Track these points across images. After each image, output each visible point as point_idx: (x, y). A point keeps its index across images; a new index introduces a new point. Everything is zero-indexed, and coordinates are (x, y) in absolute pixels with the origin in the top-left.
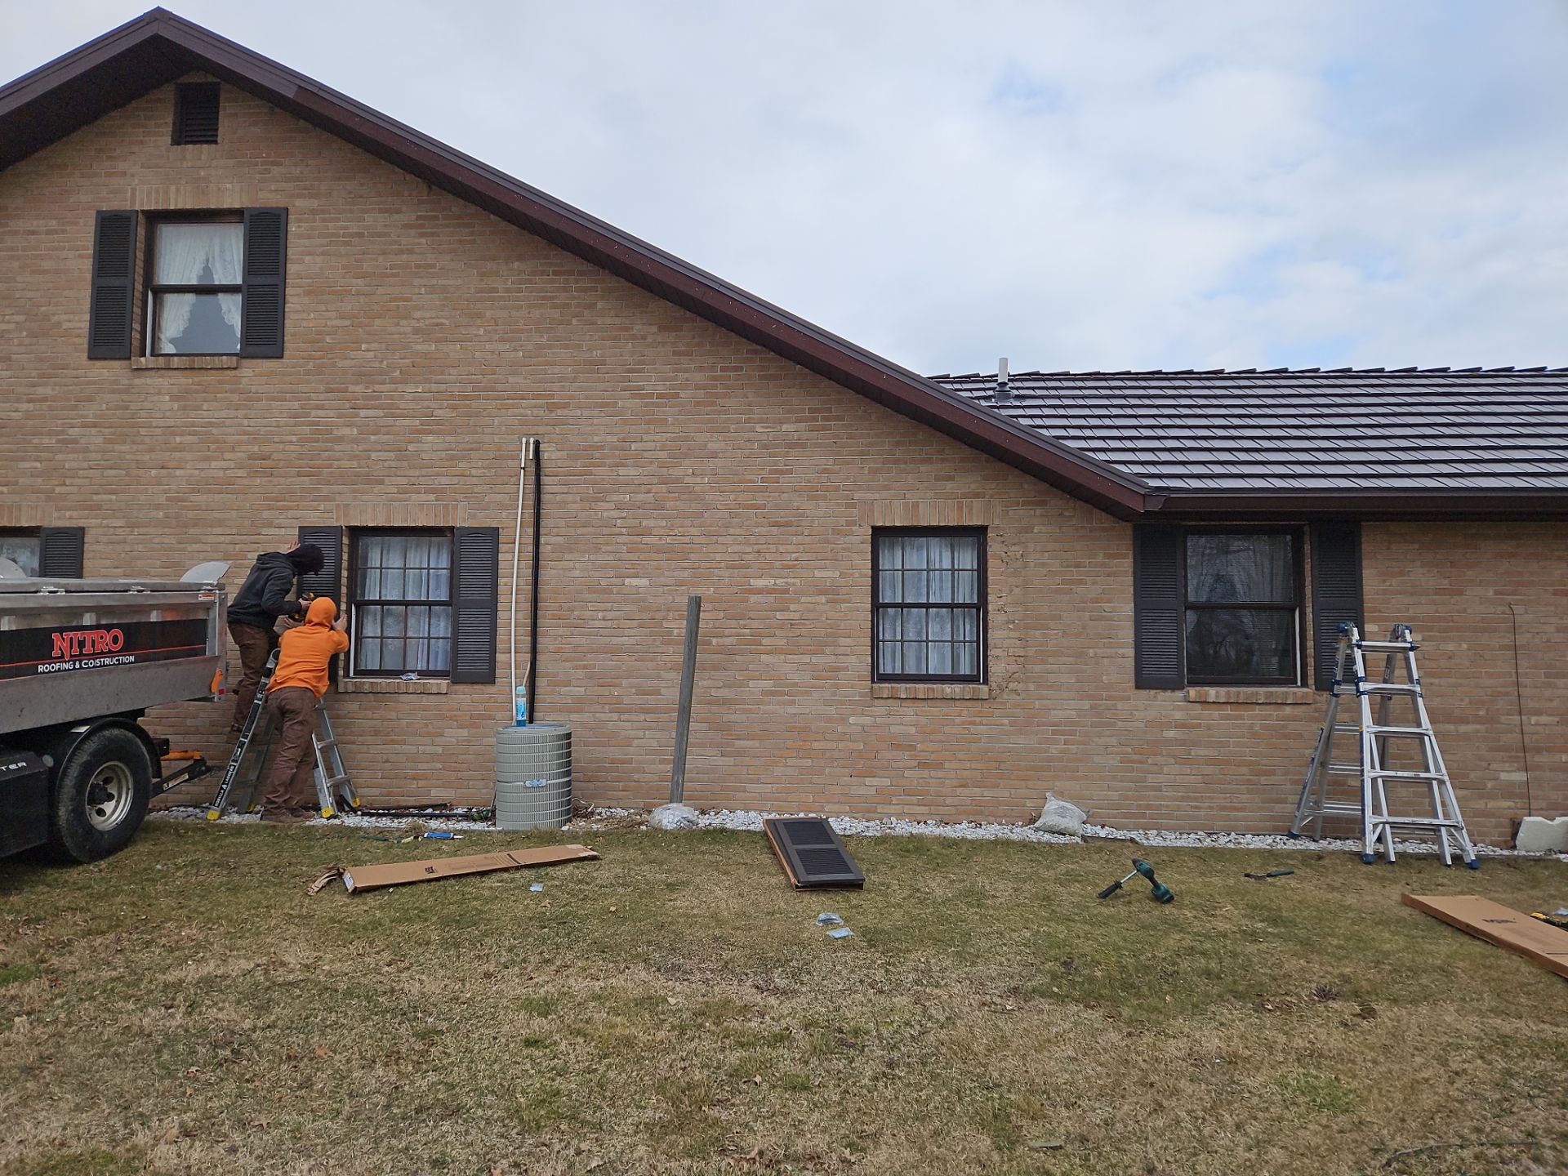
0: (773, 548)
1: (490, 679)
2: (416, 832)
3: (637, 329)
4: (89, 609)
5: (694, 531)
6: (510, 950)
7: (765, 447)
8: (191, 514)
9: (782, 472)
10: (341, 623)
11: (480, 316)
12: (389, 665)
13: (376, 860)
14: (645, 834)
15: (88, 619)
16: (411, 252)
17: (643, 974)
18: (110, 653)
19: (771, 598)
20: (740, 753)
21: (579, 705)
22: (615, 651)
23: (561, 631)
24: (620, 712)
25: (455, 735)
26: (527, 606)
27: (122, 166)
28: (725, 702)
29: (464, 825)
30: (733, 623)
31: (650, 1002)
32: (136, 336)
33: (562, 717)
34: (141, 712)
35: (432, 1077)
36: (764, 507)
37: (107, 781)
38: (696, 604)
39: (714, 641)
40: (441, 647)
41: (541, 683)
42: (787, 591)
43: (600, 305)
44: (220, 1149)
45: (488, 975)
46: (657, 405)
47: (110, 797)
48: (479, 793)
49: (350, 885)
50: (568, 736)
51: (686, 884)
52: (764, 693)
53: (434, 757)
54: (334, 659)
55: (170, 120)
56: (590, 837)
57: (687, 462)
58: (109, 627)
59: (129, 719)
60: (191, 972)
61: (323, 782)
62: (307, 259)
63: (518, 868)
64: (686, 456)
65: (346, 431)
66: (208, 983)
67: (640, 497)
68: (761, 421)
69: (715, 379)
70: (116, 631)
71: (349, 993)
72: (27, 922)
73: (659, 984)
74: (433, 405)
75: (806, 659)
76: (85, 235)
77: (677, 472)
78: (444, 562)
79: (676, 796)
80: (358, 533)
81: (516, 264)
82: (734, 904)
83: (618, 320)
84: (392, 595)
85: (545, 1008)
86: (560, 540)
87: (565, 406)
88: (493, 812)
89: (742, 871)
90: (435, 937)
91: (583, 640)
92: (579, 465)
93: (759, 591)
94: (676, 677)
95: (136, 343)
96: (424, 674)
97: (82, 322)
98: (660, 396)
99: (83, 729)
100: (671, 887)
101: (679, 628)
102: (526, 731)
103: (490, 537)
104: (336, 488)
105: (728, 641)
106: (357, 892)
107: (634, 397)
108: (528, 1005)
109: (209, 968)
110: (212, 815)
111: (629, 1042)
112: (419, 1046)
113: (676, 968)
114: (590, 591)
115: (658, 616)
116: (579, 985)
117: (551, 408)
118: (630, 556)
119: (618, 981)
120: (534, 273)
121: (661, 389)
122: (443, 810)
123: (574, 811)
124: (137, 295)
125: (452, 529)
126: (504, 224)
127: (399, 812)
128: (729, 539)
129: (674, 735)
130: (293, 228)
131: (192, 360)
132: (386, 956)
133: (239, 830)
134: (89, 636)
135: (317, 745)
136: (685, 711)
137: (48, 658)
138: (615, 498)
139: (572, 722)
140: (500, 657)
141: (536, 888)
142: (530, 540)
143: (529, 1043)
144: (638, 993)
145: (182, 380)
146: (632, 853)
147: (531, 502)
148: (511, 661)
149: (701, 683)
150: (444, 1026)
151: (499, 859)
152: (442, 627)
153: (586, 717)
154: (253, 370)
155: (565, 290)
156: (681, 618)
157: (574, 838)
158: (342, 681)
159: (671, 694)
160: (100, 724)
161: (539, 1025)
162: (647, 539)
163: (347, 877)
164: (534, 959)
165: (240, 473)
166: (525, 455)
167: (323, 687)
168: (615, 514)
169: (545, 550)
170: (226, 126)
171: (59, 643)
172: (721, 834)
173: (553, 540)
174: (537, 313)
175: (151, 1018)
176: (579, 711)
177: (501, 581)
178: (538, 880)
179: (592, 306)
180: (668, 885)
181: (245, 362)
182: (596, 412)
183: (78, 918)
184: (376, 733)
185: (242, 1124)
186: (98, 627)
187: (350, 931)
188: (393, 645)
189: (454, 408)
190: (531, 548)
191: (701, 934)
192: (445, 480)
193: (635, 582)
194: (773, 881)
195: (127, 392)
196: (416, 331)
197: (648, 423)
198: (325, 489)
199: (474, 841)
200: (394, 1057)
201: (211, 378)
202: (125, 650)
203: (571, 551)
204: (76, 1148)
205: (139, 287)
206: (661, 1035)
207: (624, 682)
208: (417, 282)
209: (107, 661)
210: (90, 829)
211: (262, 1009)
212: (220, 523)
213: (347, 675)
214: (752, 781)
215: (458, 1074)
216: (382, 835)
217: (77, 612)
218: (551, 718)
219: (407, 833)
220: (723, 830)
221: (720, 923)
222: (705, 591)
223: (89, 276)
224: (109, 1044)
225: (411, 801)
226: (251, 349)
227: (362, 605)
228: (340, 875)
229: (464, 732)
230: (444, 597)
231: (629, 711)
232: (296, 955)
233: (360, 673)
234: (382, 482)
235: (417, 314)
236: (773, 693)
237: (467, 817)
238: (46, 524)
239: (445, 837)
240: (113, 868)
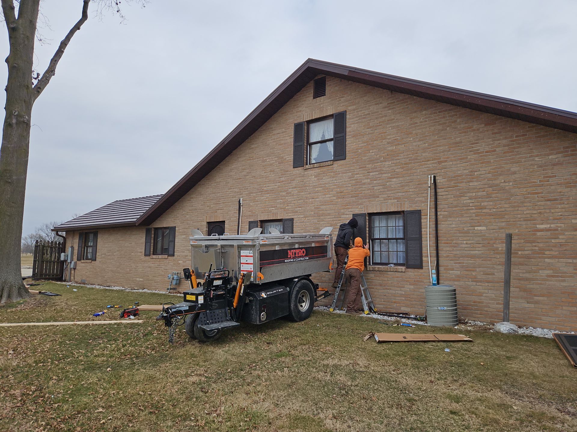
0: (548, 211)
1: (420, 267)
2: (398, 322)
3: (475, 127)
4: (297, 243)
5: (506, 206)
6: (439, 373)
7: (541, 167)
8: (321, 212)
9: (550, 177)
10: (367, 247)
11: (411, 133)
12: (384, 261)
13: (385, 331)
14: (493, 334)
15: (297, 246)
16: (386, 116)
17: (500, 394)
18: (302, 257)
19: (549, 233)
20: (536, 302)
21: (458, 278)
22: (473, 257)
23: (448, 249)
24: (476, 282)
25: (409, 287)
26: (434, 239)
27: (300, 109)
28: (527, 279)
29: (415, 322)
30: (529, 245)
31: (503, 406)
32: (305, 159)
33: (451, 283)
34: (310, 275)
35: (415, 417)
36: (542, 193)
37: (303, 296)
38: (510, 237)
39: (520, 253)
40: (401, 255)
41: (441, 269)
42: (557, 230)
43: (458, 120)
44: (345, 425)
45: (431, 382)
46: (486, 156)
47: (304, 302)
48: (420, 310)
49: (377, 340)
50: (455, 290)
51: (516, 358)
52: (548, 276)
53: (402, 295)
54: (366, 258)
55: (312, 92)
56: (467, 332)
57: (501, 177)
58: (302, 248)
59: (307, 277)
60: (331, 362)
61: (365, 302)
62: (352, 126)
63: (439, 341)
64: (500, 175)
65: (366, 181)
66: (336, 366)
67: (480, 194)
68: (537, 156)
69: (512, 141)
70: (303, 250)
71: (381, 379)
72: (285, 338)
73: (508, 400)
74: (395, 168)
75: (570, 261)
76: (291, 131)
77: (497, 182)
78: (401, 223)
79: (506, 319)
80: (371, 215)
81: (424, 112)
82: (542, 370)
83: (467, 125)
84: (383, 236)
85: (457, 400)
86: (446, 213)
87: (446, 161)
88: (426, 318)
89: (544, 355)
90: (409, 363)
91: (458, 252)
92: (452, 183)
93: (542, 230)
94: (502, 268)
95: (305, 161)
96: (395, 264)
97: (291, 158)
98: (487, 152)
99: (296, 280)
100: (509, 358)
101: (502, 247)
102: (437, 287)
103: (418, 213)
104: (364, 200)
105: (526, 252)
106: (380, 342)
107: (475, 154)
108: (449, 397)
109: (336, 361)
110: (331, 310)
111: (497, 422)
112: (408, 404)
113: (515, 394)
114: (460, 233)
115: (491, 242)
116: (471, 393)
117: (440, 163)
118: (477, 218)
119: (488, 395)
120: (431, 114)
121: (487, 149)
122: (406, 315)
123: (459, 322)
124: (305, 147)
125: (403, 211)
126: (419, 99)
127: (390, 315)
128: (525, 208)
129: (503, 292)
130: (348, 117)
131: (320, 164)
132: (392, 367)
133: (340, 316)
134: (297, 251)
135: (362, 289)
136: (507, 283)
137: (287, 258)
138: (468, 195)
139: (455, 285)
140: (424, 259)
141: (447, 350)
142: (433, 214)
143: (452, 412)
144: (498, 401)
145: (317, 171)
146: (487, 341)
147: (433, 199)
148: (429, 260)
149: (515, 271)
150: (417, 398)
151: (430, 337)
152: (401, 247)
153: (461, 283)
154: (337, 164)
155: (444, 117)
156: (502, 243)
157: (460, 332)
158: (368, 266)
159: (500, 275)
160: (301, 278)
161: (455, 406)
162: (484, 211)
163: (376, 336)
164: (450, 379)
165: (335, 198)
166: (430, 182)
167: (363, 268)
168: (469, 201)
169: (440, 217)
170: (328, 89)
171: (290, 253)
172: (530, 338)
173: (443, 213)
174: (433, 128)
175: (320, 375)
176: (458, 281)
177: (423, 230)
178: (448, 347)
179: (455, 121)
180: (507, 357)
181: (335, 162)
182: (458, 162)
183: (298, 339)
184: (381, 285)
185: (352, 419)
186: (299, 248)
187: (379, 356)
188: (385, 254)
189: (402, 168)
190: (434, 217)
191: (526, 381)
192: (400, 194)
193: (479, 228)
194: (562, 362)
195: (303, 176)
196: (388, 143)
197: (482, 163)
198: (360, 201)
199: (420, 329)
200: (399, 406)
201: (325, 169)
202: (306, 255)
203: (450, 217)
204: (304, 414)
205: (305, 144)
206: (511, 422)
207: (477, 269)
208: (388, 126)
209: (302, 259)
210: (299, 311)
211: (353, 379)
212: (329, 214)
213: (370, 264)
214: (544, 315)
215: (424, 418)
216: (386, 323)
217: (293, 244)
218: (446, 283)
219: (395, 322)
220: (531, 336)
221: (535, 377)
222: (514, 231)
223: (293, 143)
224: (309, 382)
225: (394, 311)
226: (336, 158)
227: (373, 240)
228: (373, 335)
229: (412, 287)
230: (402, 237)
231: (481, 282)
232: (362, 362)
233: (374, 264)
234: (378, 197)
235: (389, 137)
236: (553, 276)
237: (415, 319)
238: (284, 218)
239: (408, 326)
240: (306, 324)
